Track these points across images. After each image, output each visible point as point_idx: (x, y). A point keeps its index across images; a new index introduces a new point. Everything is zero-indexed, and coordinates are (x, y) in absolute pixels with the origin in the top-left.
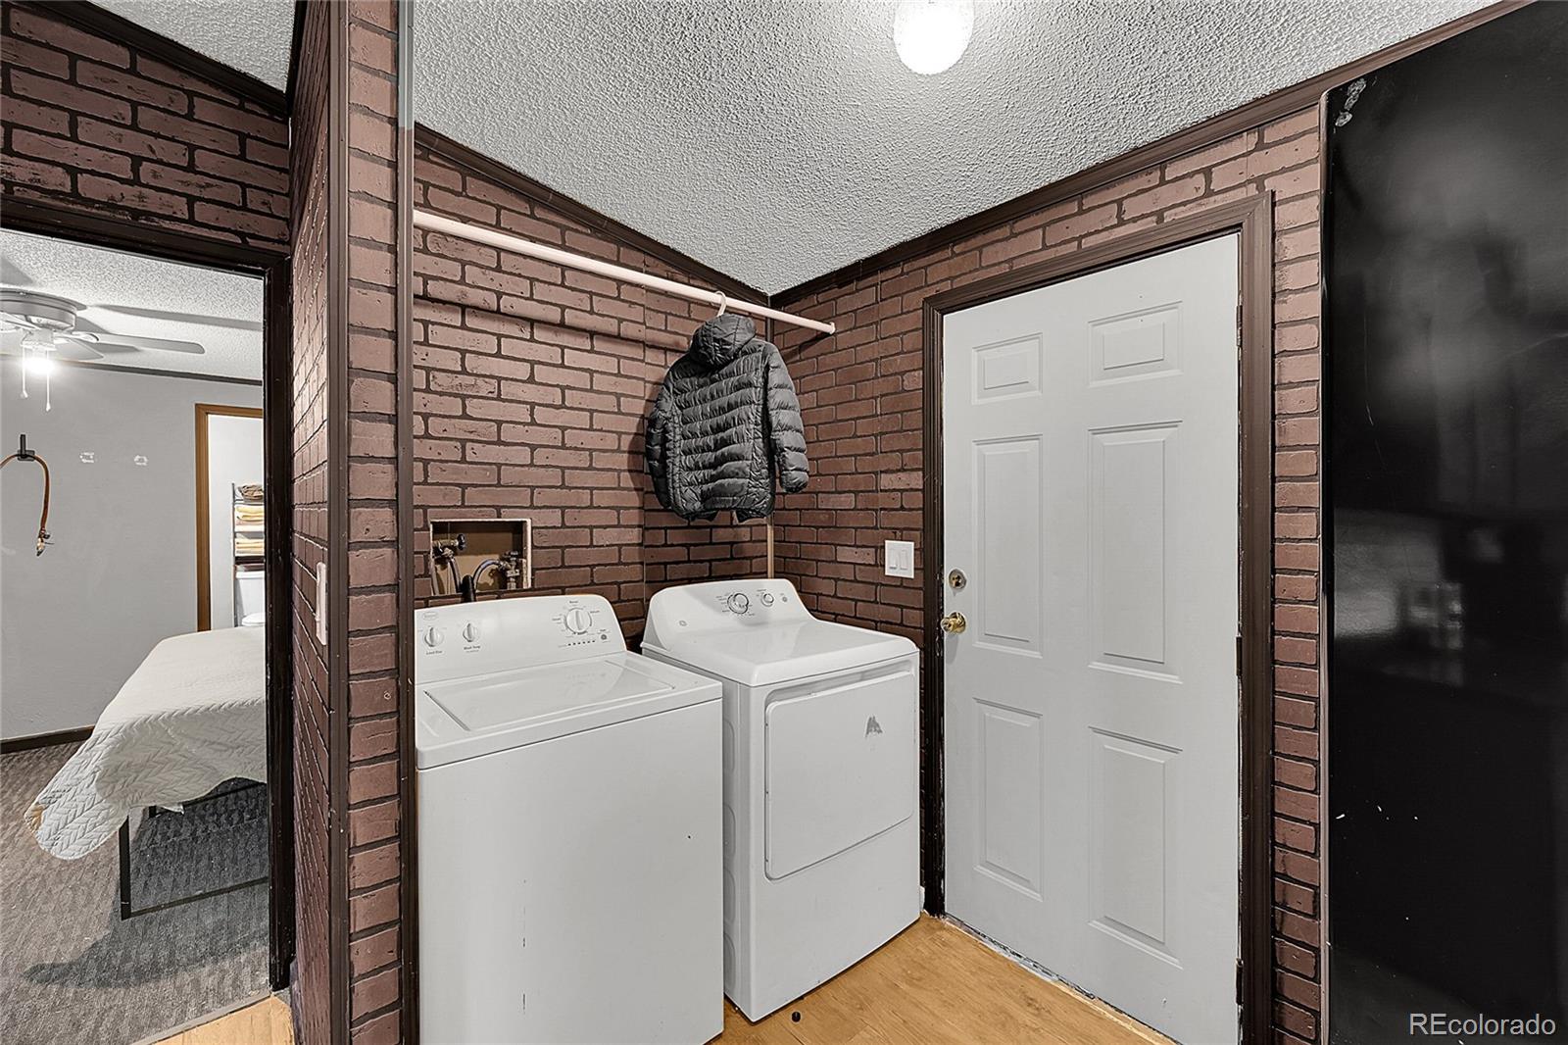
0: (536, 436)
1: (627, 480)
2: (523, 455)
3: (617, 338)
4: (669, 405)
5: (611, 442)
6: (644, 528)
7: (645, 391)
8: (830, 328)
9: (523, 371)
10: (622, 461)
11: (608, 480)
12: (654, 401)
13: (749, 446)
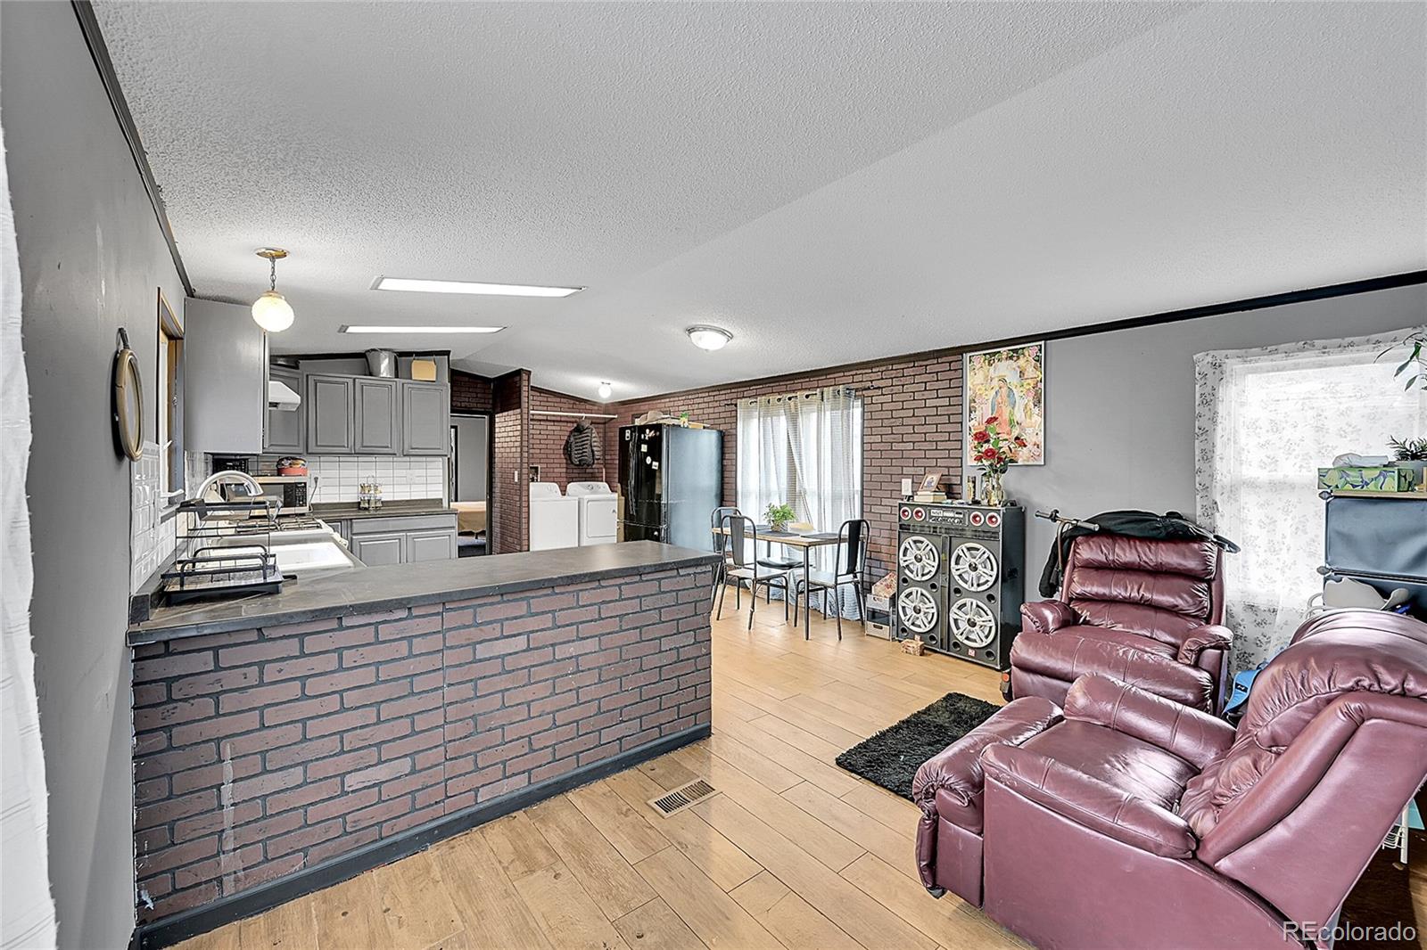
0: (541, 446)
1: (562, 456)
2: (538, 451)
3: (561, 421)
4: (572, 439)
5: (559, 447)
6: (567, 468)
7: (568, 434)
8: (616, 416)
9: (538, 432)
10: (562, 451)
11: (558, 456)
12: (569, 436)
13: (588, 450)
